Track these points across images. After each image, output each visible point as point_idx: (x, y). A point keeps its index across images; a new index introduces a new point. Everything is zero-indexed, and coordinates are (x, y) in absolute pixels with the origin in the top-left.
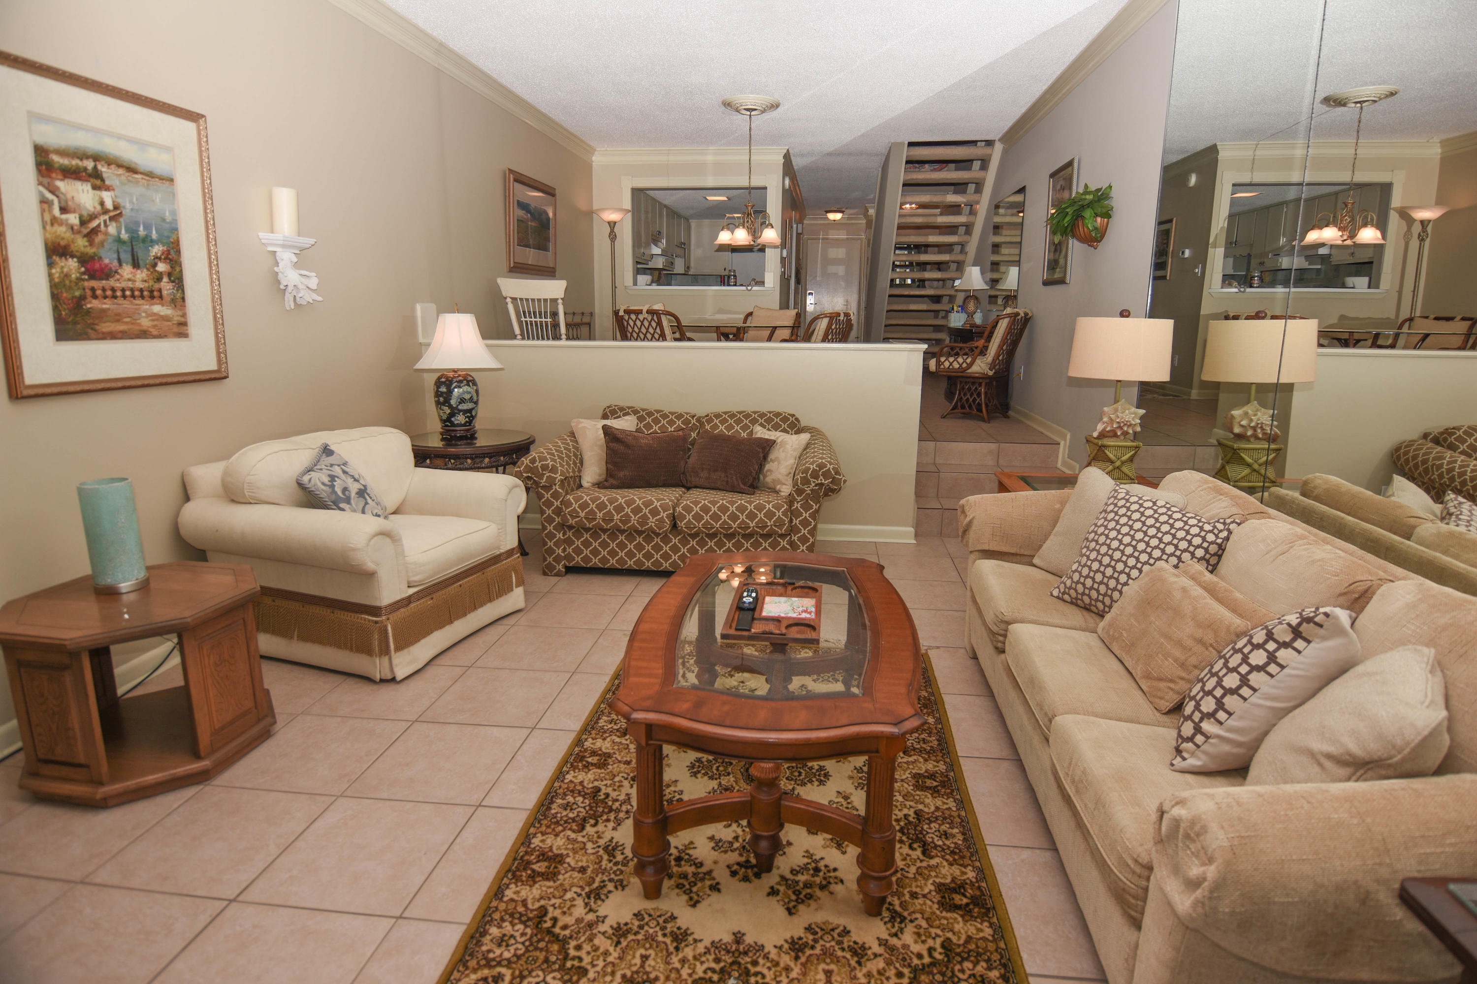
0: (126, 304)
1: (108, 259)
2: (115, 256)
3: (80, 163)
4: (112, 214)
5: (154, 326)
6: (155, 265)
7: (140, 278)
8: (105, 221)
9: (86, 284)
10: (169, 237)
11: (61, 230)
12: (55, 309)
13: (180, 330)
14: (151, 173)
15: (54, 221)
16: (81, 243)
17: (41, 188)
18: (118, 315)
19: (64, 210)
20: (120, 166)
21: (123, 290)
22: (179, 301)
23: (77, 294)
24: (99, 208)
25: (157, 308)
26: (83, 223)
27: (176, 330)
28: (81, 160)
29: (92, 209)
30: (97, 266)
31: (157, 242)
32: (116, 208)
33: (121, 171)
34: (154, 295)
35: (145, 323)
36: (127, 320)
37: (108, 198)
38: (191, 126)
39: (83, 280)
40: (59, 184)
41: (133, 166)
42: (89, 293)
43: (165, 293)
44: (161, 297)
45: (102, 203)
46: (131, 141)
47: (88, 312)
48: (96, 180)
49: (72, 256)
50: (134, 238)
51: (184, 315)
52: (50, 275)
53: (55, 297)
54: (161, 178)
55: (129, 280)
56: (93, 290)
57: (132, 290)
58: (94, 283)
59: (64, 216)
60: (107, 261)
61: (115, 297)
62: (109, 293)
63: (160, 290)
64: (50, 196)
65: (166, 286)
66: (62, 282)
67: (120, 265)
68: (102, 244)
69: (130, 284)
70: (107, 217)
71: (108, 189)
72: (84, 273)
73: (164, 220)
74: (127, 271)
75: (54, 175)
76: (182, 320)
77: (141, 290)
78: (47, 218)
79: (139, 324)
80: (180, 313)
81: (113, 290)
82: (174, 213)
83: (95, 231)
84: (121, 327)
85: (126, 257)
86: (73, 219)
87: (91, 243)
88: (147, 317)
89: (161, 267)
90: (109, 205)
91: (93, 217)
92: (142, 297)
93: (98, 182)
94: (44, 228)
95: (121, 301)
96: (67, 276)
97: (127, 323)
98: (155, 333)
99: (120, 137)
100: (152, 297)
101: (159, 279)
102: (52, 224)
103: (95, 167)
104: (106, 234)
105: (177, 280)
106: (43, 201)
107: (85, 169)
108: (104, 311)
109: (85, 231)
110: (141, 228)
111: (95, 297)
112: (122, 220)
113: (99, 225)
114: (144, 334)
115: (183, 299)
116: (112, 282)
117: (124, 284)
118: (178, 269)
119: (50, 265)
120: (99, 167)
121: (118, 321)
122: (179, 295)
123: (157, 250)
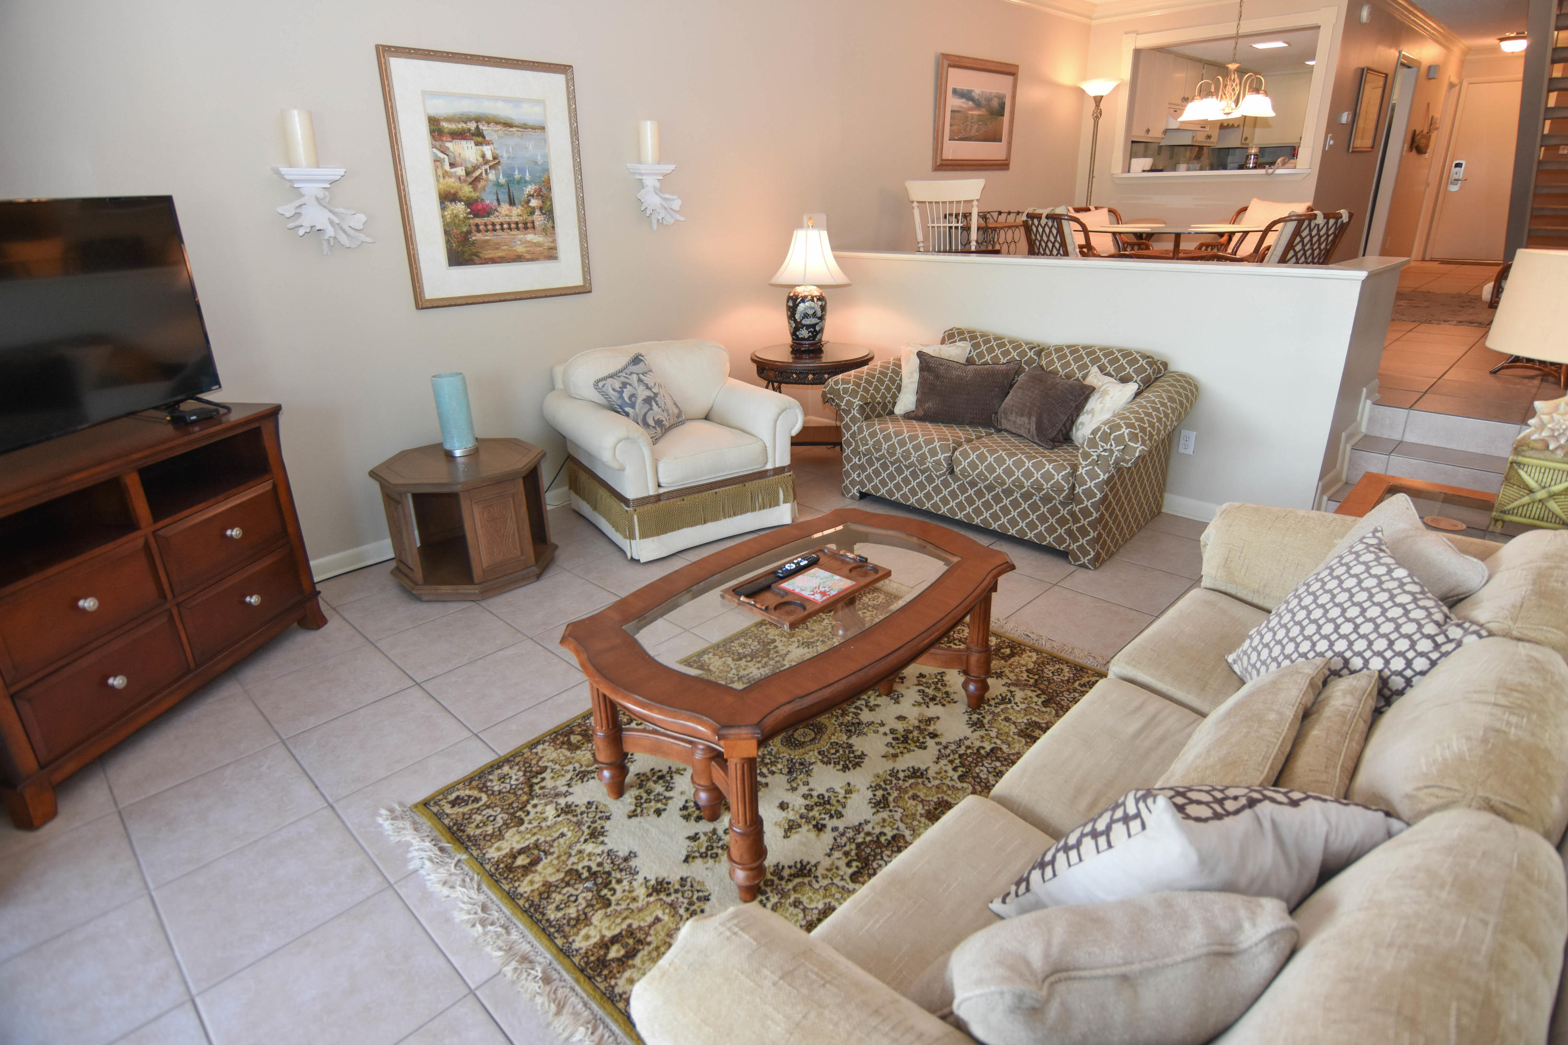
0: (504, 236)
1: (489, 199)
2: (495, 197)
3: (464, 126)
4: (491, 164)
5: (528, 252)
6: (529, 201)
7: (516, 213)
8: (486, 170)
9: (471, 221)
10: (540, 177)
11: (451, 181)
12: (448, 242)
13: (551, 254)
14: (525, 124)
15: (446, 174)
16: (467, 190)
17: (435, 150)
18: (497, 244)
19: (452, 165)
20: (497, 123)
21: (502, 224)
22: (550, 229)
23: (465, 229)
24: (481, 160)
25: (530, 237)
26: (468, 173)
27: (546, 253)
28: (466, 123)
29: (475, 162)
30: (480, 207)
31: (530, 183)
32: (495, 158)
33: (499, 127)
34: (527, 226)
35: (520, 249)
36: (506, 247)
37: (488, 151)
38: (559, 80)
39: (469, 218)
40: (449, 145)
41: (509, 121)
42: (474, 228)
43: (537, 224)
44: (534, 227)
45: (483, 156)
46: (506, 100)
47: (473, 243)
48: (478, 137)
49: (460, 201)
50: (510, 182)
51: (554, 241)
52: (443, 217)
53: (447, 233)
54: (534, 128)
55: (507, 215)
56: (477, 225)
57: (509, 224)
58: (478, 220)
59: (453, 170)
60: (488, 202)
61: (495, 230)
62: (490, 227)
63: (533, 222)
64: (441, 155)
65: (538, 218)
66: (453, 222)
67: (499, 204)
68: (484, 189)
69: (507, 219)
70: (487, 167)
71: (488, 143)
72: (469, 213)
73: (536, 163)
74: (505, 208)
75: (444, 139)
76: (552, 245)
77: (517, 223)
78: (440, 173)
79: (515, 251)
80: (550, 240)
81: (493, 224)
82: (546, 156)
83: (478, 179)
84: (499, 254)
85: (504, 197)
86: (460, 171)
87: (475, 189)
88: (521, 244)
89: (534, 203)
90: (489, 156)
91: (476, 168)
92: (518, 228)
93: (480, 139)
94: (438, 181)
95: (500, 233)
96: (456, 216)
97: (504, 250)
98: (528, 256)
99: (497, 99)
100: (526, 228)
101: (532, 213)
102: (444, 177)
103: (477, 127)
104: (487, 180)
105: (548, 212)
106: (437, 160)
107: (469, 130)
108: (487, 241)
109: (470, 180)
110: (517, 173)
111: (479, 231)
112: (500, 167)
113: (481, 174)
114: (519, 258)
115: (553, 227)
116: (492, 219)
117: (501, 220)
118: (548, 203)
119: (443, 208)
120: (481, 127)
121: (497, 249)
122: (549, 225)
123: (530, 189)
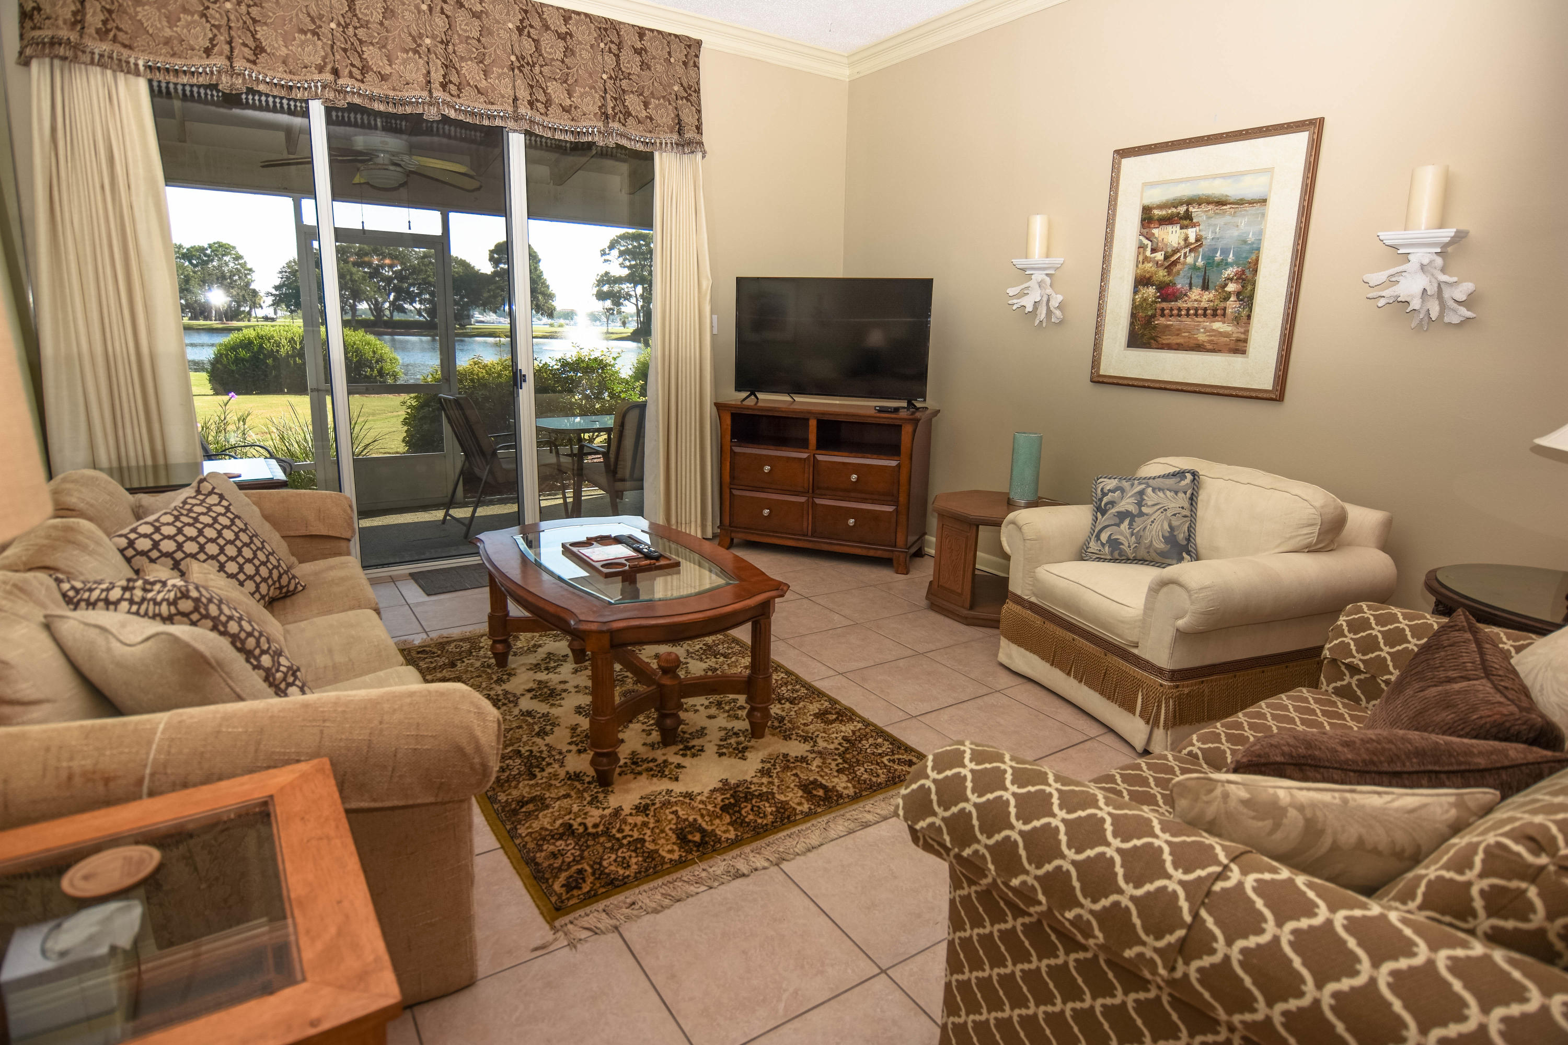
0: (1188, 321)
1: (1181, 283)
2: (1188, 281)
3: (1174, 210)
4: (1192, 246)
5: (1210, 342)
6: (1226, 285)
7: (1207, 298)
8: (1185, 254)
9: (1158, 305)
10: (1247, 258)
11: (1148, 266)
12: (1132, 324)
13: (1238, 347)
14: (1241, 200)
15: (1146, 259)
16: (1161, 274)
17: (1141, 238)
18: (1179, 330)
19: (1154, 251)
20: (1209, 203)
21: (1188, 310)
22: (1244, 319)
23: (1150, 313)
24: (1182, 243)
25: (1218, 326)
26: (1166, 258)
27: (1232, 346)
28: (1176, 208)
29: (1176, 245)
30: (1170, 291)
31: (1231, 265)
32: (1197, 240)
33: (1210, 207)
34: (1216, 313)
35: (1202, 337)
36: (1186, 334)
37: (1192, 233)
38: (1299, 138)
39: (1156, 302)
40: (1155, 231)
41: (1224, 199)
42: (1159, 312)
43: (1229, 311)
44: (1224, 315)
45: (1186, 239)
46: (1224, 176)
47: (1155, 327)
48: (1186, 220)
49: (1152, 285)
50: (1210, 263)
51: (1246, 332)
52: (1134, 300)
53: (1133, 316)
54: (1252, 202)
55: (1196, 300)
56: (1163, 310)
57: (1196, 309)
58: (1164, 305)
59: (1153, 255)
60: (1179, 286)
61: (1179, 315)
62: (1175, 312)
63: (1225, 309)
64: (1146, 242)
65: (1232, 305)
66: (1141, 305)
67: (1191, 288)
68: (1178, 273)
69: (1196, 304)
70: (1187, 250)
71: (1194, 226)
72: (1158, 297)
73: (1245, 242)
74: (1195, 293)
75: (1152, 226)
76: (1243, 336)
77: (1205, 309)
78: (1141, 259)
79: (1196, 339)
80: (1242, 330)
81: (1180, 309)
82: (1260, 234)
83: (1175, 263)
84: (1179, 340)
85: (1198, 281)
86: (1159, 256)
87: (1169, 274)
88: (1204, 333)
89: (1231, 287)
90: (1192, 239)
91: (1176, 251)
92: (1205, 315)
93: (1186, 222)
94: (1137, 266)
95: (1184, 319)
96: (1145, 300)
97: (1185, 337)
98: (1209, 346)
99: (1214, 177)
100: (1215, 315)
101: (1226, 299)
102: (1143, 263)
103: (1187, 210)
104: (1184, 263)
105: (1247, 298)
106: (1142, 247)
107: (1179, 213)
108: (1168, 326)
109: (1167, 264)
110: (1218, 254)
111: (1163, 315)
112: (1201, 250)
113: (1179, 257)
114: (1198, 348)
115: (1249, 317)
116: (1180, 303)
117: (1189, 305)
118: (1249, 288)
119: (1136, 292)
120: (1191, 209)
121: (1178, 335)
122: (1245, 313)
123: (1230, 272)
